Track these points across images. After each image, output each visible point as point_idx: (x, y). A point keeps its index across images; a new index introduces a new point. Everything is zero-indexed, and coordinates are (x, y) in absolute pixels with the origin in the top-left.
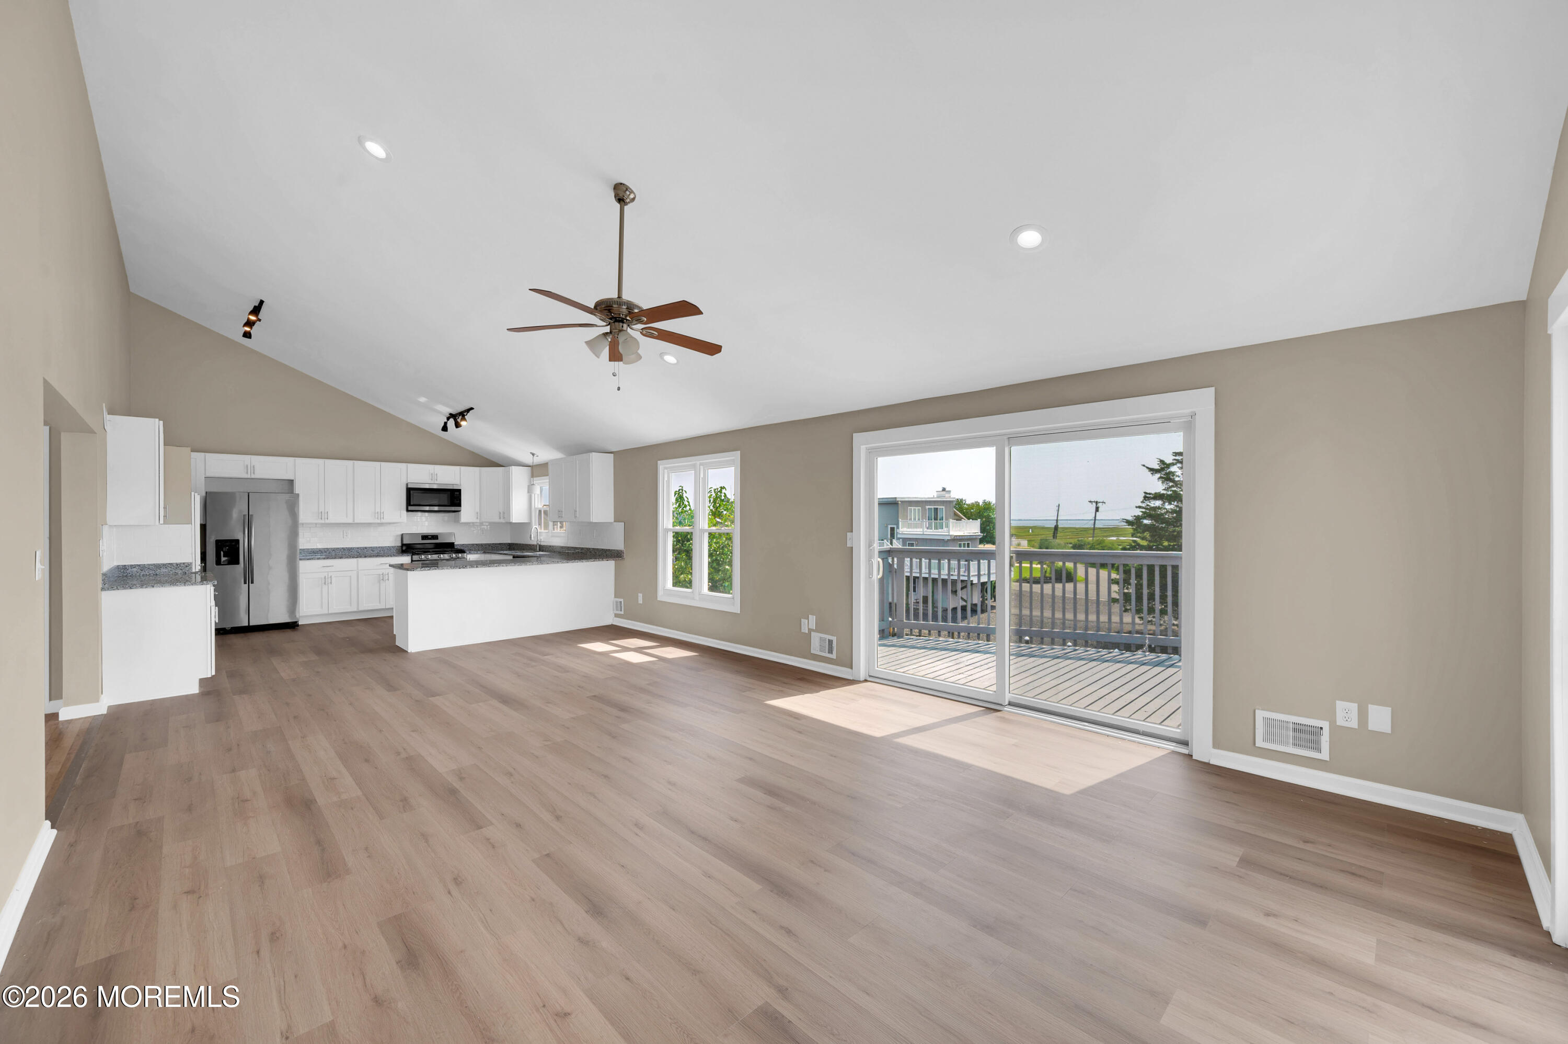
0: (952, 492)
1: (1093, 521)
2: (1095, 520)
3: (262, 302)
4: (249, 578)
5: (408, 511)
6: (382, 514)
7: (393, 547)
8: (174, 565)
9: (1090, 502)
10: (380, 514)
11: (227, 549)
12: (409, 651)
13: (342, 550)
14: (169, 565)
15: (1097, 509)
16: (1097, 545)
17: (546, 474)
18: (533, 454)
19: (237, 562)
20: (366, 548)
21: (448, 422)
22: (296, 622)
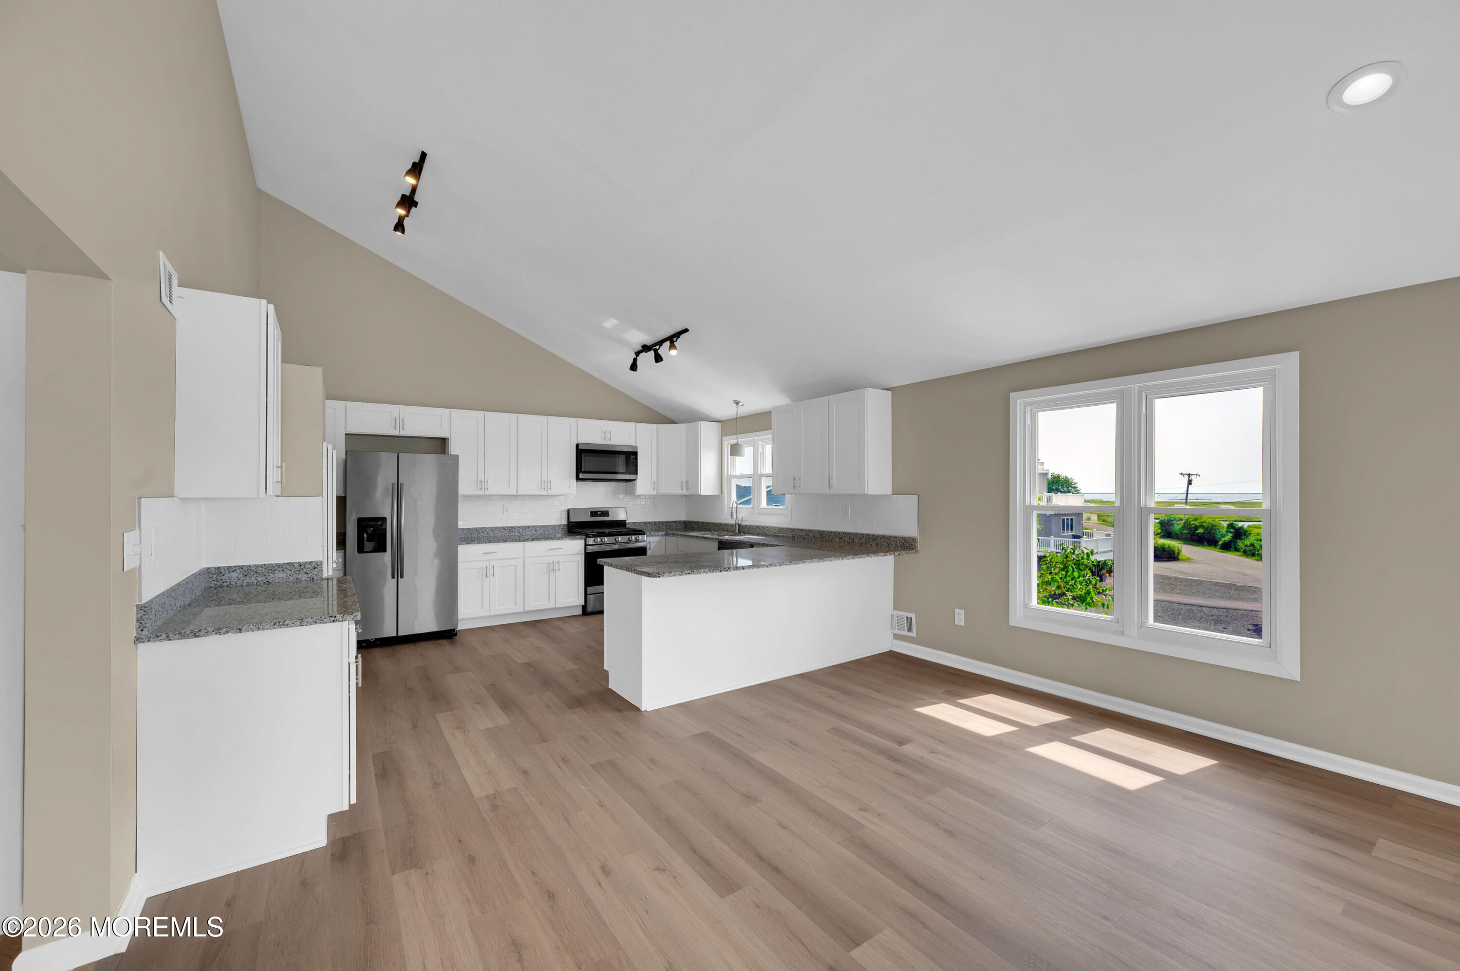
0: (1045, 464)
1: (1185, 495)
2: (1187, 494)
3: (423, 155)
4: (398, 571)
5: (578, 479)
6: (549, 483)
7: (558, 525)
8: (296, 565)
9: (1182, 474)
10: (546, 484)
11: (372, 530)
12: (643, 709)
13: (502, 530)
14: (288, 567)
15: (1190, 482)
16: (1193, 521)
17: (767, 427)
18: (737, 403)
19: (384, 550)
20: (528, 527)
21: (638, 358)
22: (454, 630)
